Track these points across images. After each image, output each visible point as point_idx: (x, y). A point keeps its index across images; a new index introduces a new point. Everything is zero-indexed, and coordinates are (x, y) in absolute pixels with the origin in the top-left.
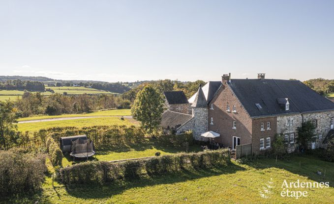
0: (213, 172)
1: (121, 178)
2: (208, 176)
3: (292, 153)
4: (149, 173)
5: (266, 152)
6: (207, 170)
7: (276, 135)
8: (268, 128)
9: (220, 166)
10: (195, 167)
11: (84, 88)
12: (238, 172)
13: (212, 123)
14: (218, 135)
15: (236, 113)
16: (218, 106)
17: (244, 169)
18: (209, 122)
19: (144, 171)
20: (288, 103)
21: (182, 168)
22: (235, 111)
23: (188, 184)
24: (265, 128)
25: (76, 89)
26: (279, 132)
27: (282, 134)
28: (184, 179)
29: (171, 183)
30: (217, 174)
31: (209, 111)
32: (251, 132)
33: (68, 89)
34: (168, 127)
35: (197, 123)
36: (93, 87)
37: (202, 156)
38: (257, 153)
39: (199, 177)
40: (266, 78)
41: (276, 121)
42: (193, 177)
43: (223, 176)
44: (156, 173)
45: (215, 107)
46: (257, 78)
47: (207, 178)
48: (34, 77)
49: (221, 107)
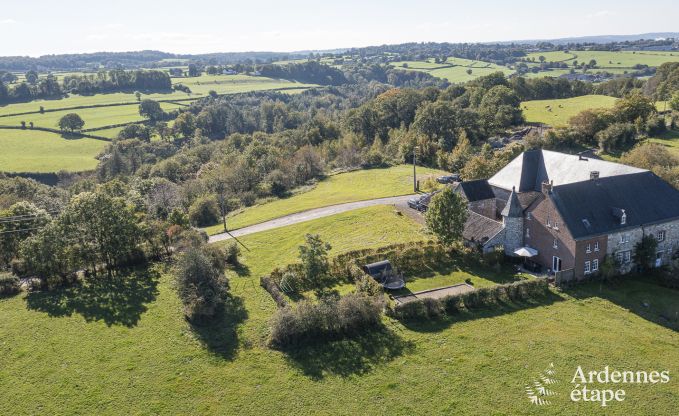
0: (529, 304)
1: (442, 312)
2: (525, 308)
3: (626, 275)
4: (466, 306)
5: (592, 277)
6: (523, 301)
7: (606, 255)
8: (596, 249)
9: (537, 297)
10: (511, 298)
11: (246, 77)
12: (557, 304)
13: (528, 236)
14: (535, 253)
15: (558, 231)
16: (536, 217)
17: (563, 300)
18: (525, 234)
19: (462, 305)
20: (624, 216)
21: (498, 299)
22: (557, 228)
23: (506, 317)
24: (592, 249)
25: (230, 82)
26: (609, 251)
27: (613, 254)
28: (502, 313)
29: (491, 317)
30: (534, 306)
31: (525, 221)
32: (574, 255)
33: (216, 82)
34: (472, 238)
35: (509, 235)
36: (263, 75)
37: (518, 286)
38: (580, 278)
39: (515, 310)
40: (601, 176)
41: (606, 240)
42: (510, 310)
43: (540, 308)
44: (473, 306)
45: (531, 216)
46: (588, 178)
47: (523, 311)
48: (136, 52)
49: (540, 220)
